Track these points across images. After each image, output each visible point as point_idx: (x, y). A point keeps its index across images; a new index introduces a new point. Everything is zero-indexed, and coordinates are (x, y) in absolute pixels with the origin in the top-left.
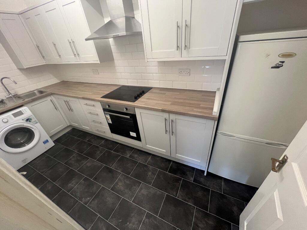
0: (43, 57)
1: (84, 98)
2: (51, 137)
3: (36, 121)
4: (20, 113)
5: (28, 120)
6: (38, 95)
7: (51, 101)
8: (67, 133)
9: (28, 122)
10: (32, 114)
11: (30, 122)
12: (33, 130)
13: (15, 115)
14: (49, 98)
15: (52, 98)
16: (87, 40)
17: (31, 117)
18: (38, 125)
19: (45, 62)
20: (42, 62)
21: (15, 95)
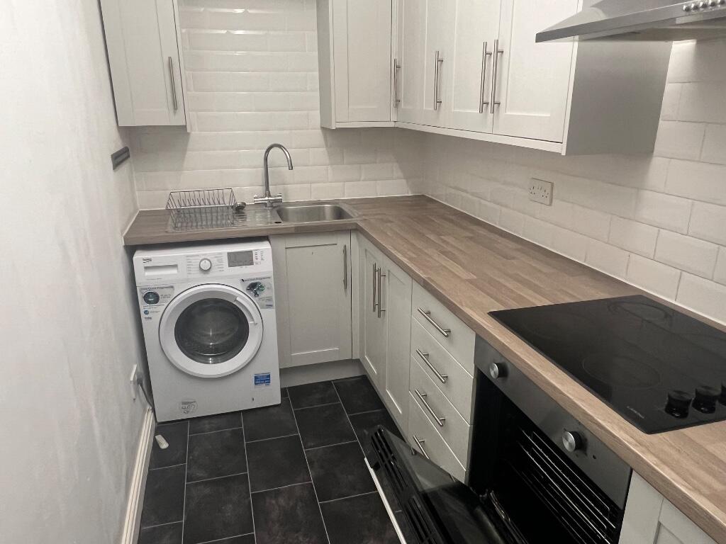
0: (398, 101)
1: (426, 285)
2: (283, 372)
3: (269, 299)
4: (246, 259)
5: (254, 287)
6: (329, 220)
7: (345, 251)
8: (338, 383)
9: (251, 294)
10: (271, 275)
11: (256, 294)
12: (250, 322)
13: (235, 260)
14: (342, 241)
15: (353, 242)
16: (541, 37)
17: (263, 282)
18: (270, 315)
19: (394, 118)
20: (387, 119)
21: (275, 201)
